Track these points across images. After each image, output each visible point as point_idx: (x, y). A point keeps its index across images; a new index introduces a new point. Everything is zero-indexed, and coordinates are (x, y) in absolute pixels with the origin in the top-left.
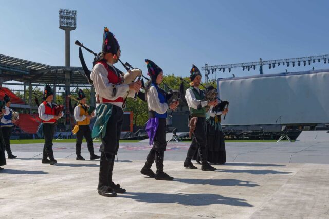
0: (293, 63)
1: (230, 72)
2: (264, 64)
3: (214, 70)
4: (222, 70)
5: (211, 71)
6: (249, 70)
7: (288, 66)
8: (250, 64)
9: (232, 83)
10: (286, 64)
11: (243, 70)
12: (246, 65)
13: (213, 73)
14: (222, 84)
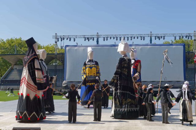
0: (120, 38)
1: (74, 41)
2: (100, 37)
3: (62, 39)
4: (69, 39)
5: (60, 39)
6: (89, 41)
7: (117, 40)
8: (90, 37)
9: (76, 50)
10: (115, 38)
11: (85, 40)
12: (87, 37)
13: (61, 41)
14: (69, 50)
